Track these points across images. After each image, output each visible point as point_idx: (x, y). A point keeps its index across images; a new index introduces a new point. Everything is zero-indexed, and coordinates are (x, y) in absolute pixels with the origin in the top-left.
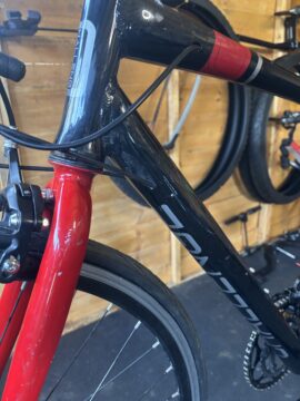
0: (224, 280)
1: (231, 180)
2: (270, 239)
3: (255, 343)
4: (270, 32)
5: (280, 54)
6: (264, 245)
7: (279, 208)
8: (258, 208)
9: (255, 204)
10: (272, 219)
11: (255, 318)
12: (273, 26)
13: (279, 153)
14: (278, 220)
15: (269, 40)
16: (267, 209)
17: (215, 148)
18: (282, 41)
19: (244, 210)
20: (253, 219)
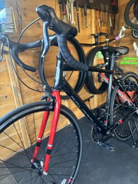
0: (84, 111)
1: (83, 88)
2: (98, 106)
3: (93, 129)
4: (90, 40)
5: (94, 47)
6: (96, 108)
7: (100, 96)
8: (93, 96)
9: (92, 95)
10: (98, 99)
11: (92, 120)
12: (91, 38)
13: (97, 78)
14: (100, 100)
15: (90, 43)
16: (96, 96)
17: (77, 78)
18: (94, 43)
19: (88, 97)
20: (91, 100)
